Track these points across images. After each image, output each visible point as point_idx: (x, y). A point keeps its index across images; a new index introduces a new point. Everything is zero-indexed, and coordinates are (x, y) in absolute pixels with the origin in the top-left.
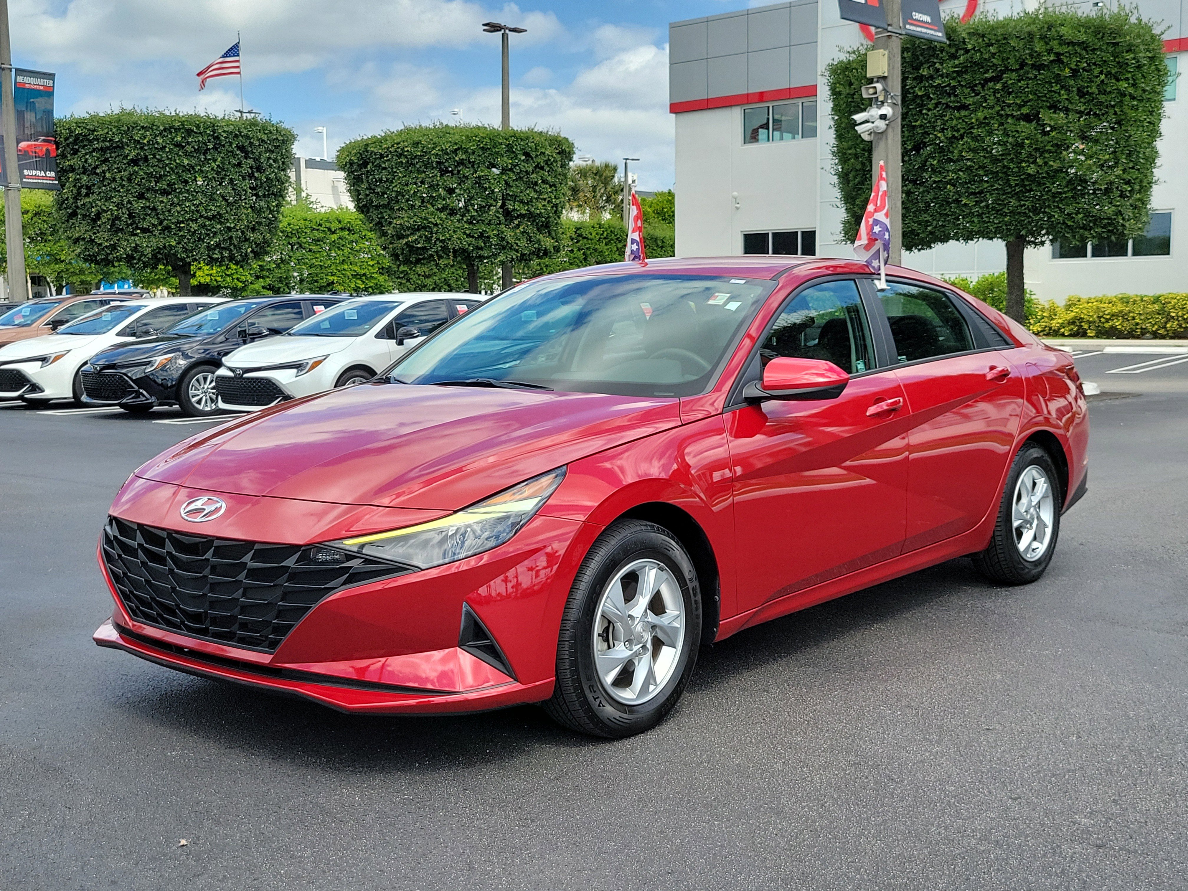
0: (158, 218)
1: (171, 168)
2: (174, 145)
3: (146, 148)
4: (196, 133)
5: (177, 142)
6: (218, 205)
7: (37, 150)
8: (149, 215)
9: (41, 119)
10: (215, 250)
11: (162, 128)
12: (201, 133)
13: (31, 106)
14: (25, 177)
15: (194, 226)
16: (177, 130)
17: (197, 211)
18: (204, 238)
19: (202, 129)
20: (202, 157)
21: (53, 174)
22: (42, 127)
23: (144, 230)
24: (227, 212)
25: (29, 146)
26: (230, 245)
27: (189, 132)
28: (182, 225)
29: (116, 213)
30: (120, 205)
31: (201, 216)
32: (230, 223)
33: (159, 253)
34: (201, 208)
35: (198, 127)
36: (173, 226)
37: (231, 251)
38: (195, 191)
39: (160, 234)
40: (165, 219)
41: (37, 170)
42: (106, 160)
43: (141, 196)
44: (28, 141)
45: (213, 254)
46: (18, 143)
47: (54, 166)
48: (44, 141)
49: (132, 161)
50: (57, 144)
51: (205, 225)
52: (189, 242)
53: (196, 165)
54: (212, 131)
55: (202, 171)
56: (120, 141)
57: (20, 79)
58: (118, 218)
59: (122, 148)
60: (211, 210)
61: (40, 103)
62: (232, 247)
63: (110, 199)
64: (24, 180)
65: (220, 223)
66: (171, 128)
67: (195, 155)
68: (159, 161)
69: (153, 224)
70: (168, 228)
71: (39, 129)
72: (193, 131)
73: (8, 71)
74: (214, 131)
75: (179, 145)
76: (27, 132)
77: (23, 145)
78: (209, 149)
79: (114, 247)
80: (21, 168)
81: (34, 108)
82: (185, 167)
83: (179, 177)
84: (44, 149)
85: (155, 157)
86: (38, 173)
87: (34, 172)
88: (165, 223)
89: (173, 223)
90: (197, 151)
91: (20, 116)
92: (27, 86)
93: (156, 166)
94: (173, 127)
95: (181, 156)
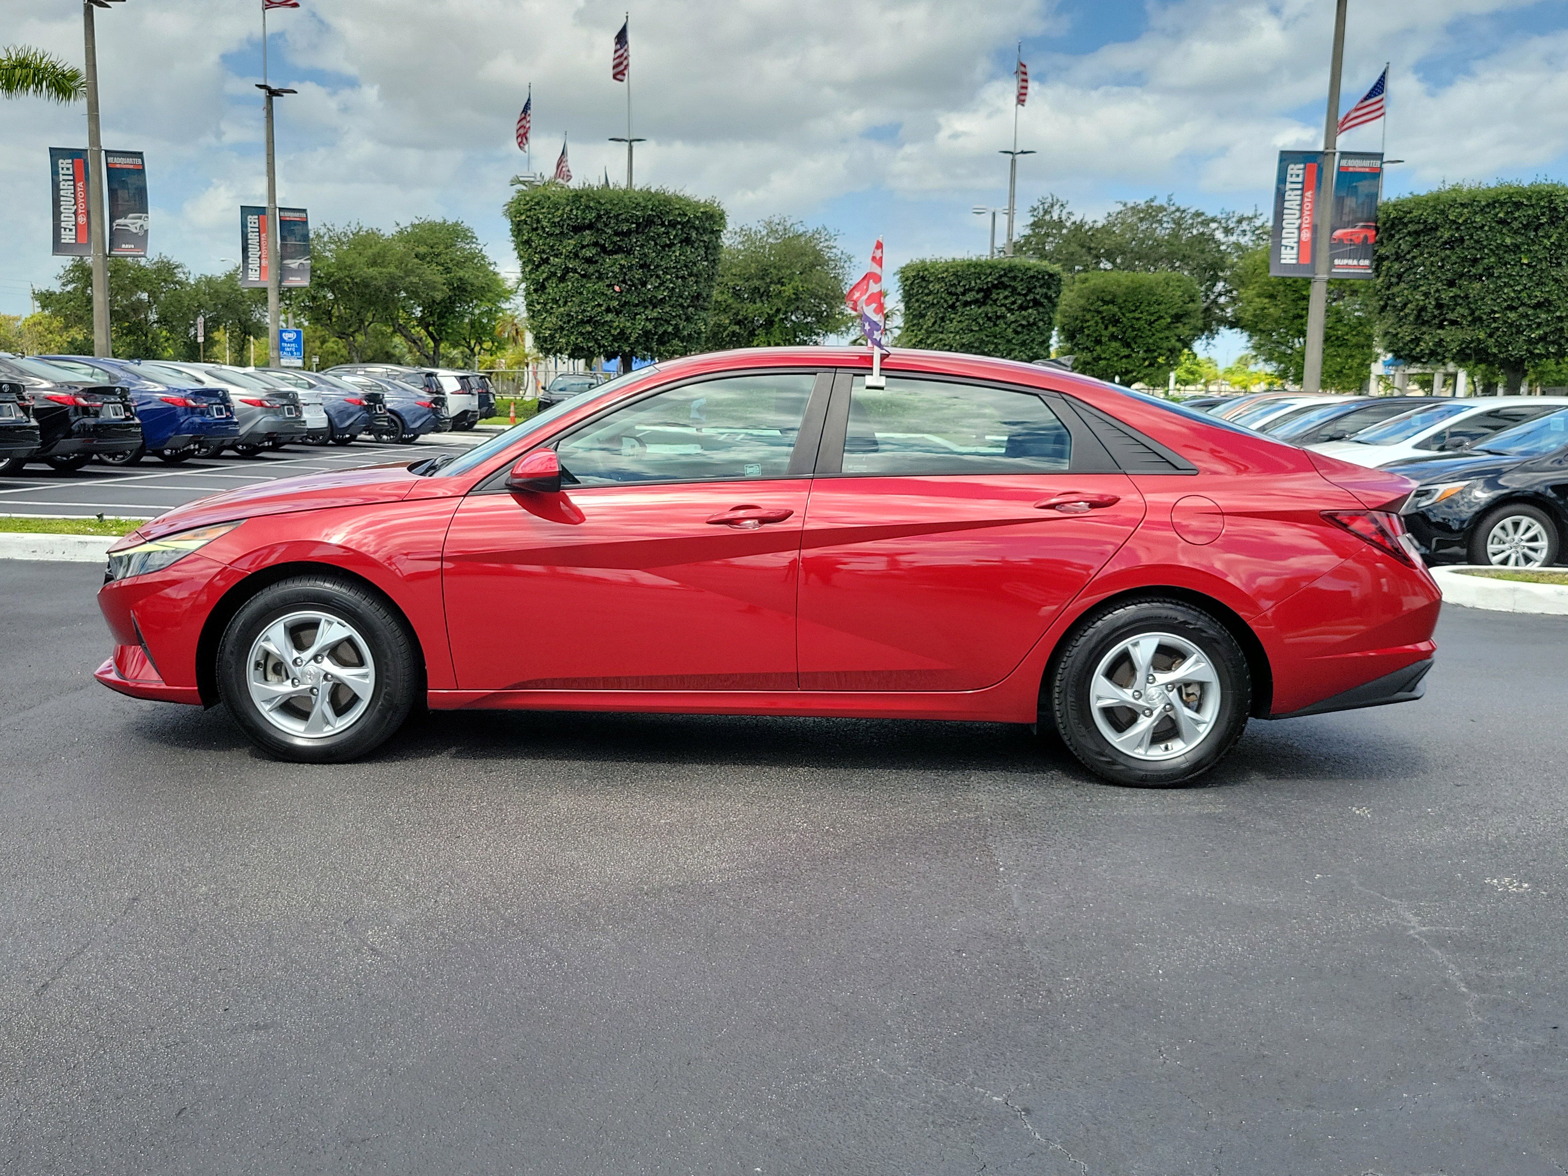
0: (1470, 308)
1: (1491, 250)
2: (1497, 222)
3: (1462, 228)
4: (1526, 205)
5: (1501, 218)
6: (1547, 289)
7: (1353, 237)
8: (1460, 305)
9: (1363, 204)
10: (1537, 343)
11: (1483, 203)
12: (1532, 205)
13: (1353, 191)
14: (1335, 266)
15: (1512, 315)
16: (1502, 204)
17: (1519, 298)
18: (1524, 331)
19: (1534, 202)
20: (1532, 234)
21: (1367, 262)
22: (1363, 212)
23: (1453, 323)
24: (1559, 298)
25: (1345, 234)
26: (1561, 337)
27: (1518, 205)
28: (1497, 315)
29: (1421, 303)
30: (1426, 295)
31: (1523, 304)
32: (1562, 312)
33: (1467, 347)
34: (1524, 294)
35: (1529, 198)
36: (1485, 317)
37: (1560, 345)
38: (1518, 275)
39: (1469, 326)
40: (1477, 309)
41: (1349, 258)
42: (1419, 245)
43: (1451, 284)
44: (1345, 228)
45: (1535, 348)
46: (1333, 230)
47: (1370, 252)
48: (1363, 227)
49: (1445, 243)
50: (1377, 229)
51: (1527, 315)
52: (1504, 335)
53: (1523, 244)
54: (1548, 202)
55: (1530, 251)
56: (1434, 222)
57: (1344, 163)
58: (1423, 309)
59: (1436, 229)
60: (1536, 296)
61: (1364, 187)
62: (1563, 341)
63: (1418, 287)
64: (1334, 270)
65: (1549, 311)
66: (1495, 202)
67: (1523, 231)
68: (1477, 242)
69: (1463, 315)
70: (1480, 319)
71: (1359, 215)
72: (1522, 203)
73: (1331, 156)
74: (1551, 202)
75: (1502, 222)
76: (1345, 219)
77: (1338, 233)
78: (1542, 224)
79: (1417, 341)
80: (1332, 258)
81: (1356, 192)
82: (1507, 246)
83: (1500, 258)
84: (1362, 236)
85: (1472, 238)
86: (1350, 262)
87: (1345, 262)
88: (1477, 313)
89: (1485, 313)
90: (1526, 227)
91: (1339, 201)
92: (1351, 169)
93: (1473, 248)
94: (1497, 201)
95: (1504, 234)
